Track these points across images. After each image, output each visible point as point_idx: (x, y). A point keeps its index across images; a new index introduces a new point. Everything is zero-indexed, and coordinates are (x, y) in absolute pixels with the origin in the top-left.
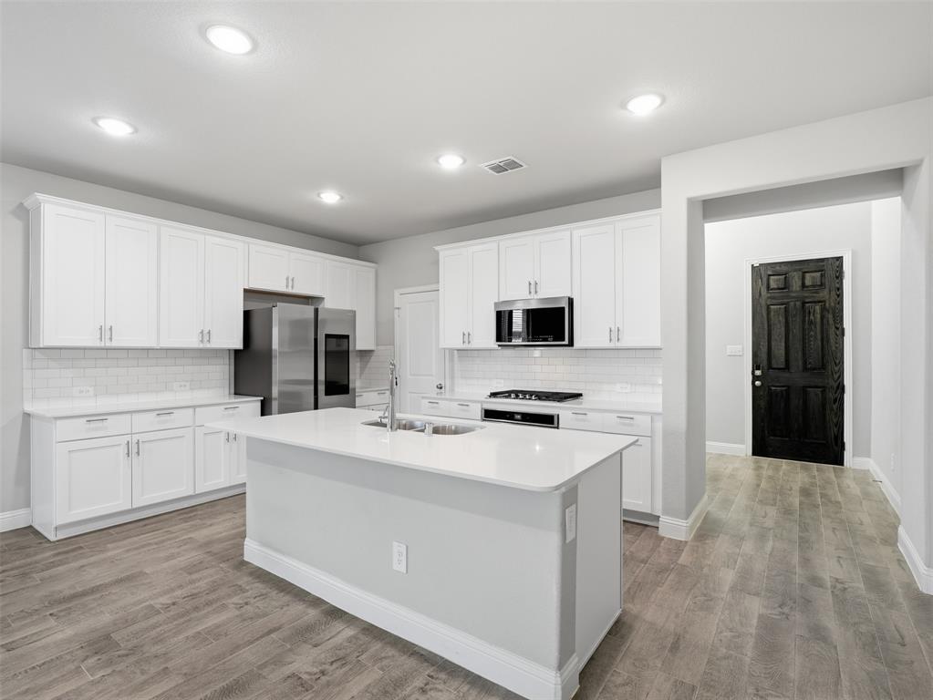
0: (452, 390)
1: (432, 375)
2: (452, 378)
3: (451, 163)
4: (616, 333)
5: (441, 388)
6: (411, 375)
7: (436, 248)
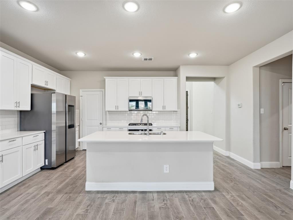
0: (106, 124)
1: (97, 120)
2: (106, 120)
3: (137, 55)
4: (164, 107)
5: (101, 124)
6: (87, 120)
7: (105, 77)
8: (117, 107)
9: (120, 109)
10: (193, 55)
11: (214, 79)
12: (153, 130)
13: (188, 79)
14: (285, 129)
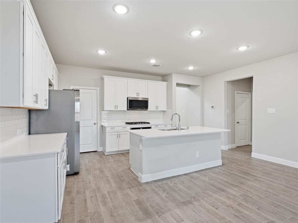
1: (91, 120)
4: (157, 107)
5: (95, 124)
7: (104, 76)
8: (116, 107)
9: (119, 109)
10: (191, 68)
11: (188, 86)
12: (152, 128)
13: (178, 85)
14: (238, 123)
